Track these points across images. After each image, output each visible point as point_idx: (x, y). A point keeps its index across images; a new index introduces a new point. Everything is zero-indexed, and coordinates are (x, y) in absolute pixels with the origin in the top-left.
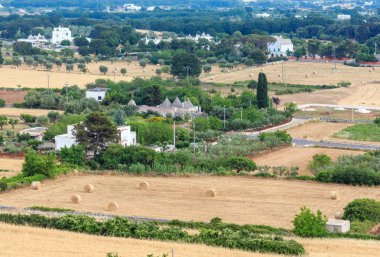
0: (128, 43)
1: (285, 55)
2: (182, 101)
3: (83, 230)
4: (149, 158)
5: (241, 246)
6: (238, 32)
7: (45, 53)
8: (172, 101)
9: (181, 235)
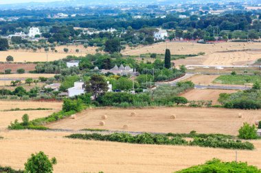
0: (75, 35)
1: (163, 39)
2: (124, 66)
3: (126, 141)
4: (130, 99)
5: (220, 146)
6: (130, 27)
7: (30, 42)
8: (119, 66)
9: (183, 142)
